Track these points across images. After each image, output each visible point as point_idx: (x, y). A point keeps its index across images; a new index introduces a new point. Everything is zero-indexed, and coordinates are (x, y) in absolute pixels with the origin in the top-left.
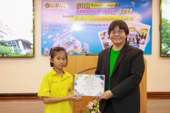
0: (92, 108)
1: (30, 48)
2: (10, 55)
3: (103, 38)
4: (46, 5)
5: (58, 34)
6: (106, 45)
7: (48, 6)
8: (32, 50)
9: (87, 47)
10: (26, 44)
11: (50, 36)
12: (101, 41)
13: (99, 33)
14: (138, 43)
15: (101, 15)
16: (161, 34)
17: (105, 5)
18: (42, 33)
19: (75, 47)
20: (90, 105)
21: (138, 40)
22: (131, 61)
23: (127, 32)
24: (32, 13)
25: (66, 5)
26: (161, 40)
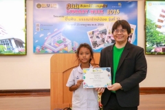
1: (23, 46)
2: (3, 53)
3: (91, 37)
4: (37, 6)
5: (49, 33)
7: (39, 6)
8: (24, 49)
9: (77, 45)
10: (19, 43)
11: (42, 35)
13: (88, 33)
15: (90, 16)
16: (145, 33)
17: (94, 6)
18: (34, 32)
19: (66, 46)
24: (24, 13)
25: (57, 6)
26: (146, 38)
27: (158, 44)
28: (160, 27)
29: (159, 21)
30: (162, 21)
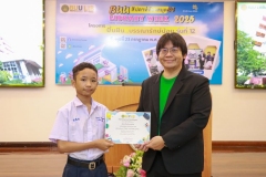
0: (128, 165)
1: (38, 73)
2: (7, 83)
3: (149, 60)
4: (63, 8)
5: (81, 53)
6: (154, 69)
7: (65, 9)
8: (41, 77)
9: (125, 72)
10: (32, 68)
11: (69, 56)
12: (147, 63)
13: (143, 52)
14: (202, 68)
15: (147, 25)
16: (236, 54)
17: (154, 10)
18: (57, 50)
19: (107, 73)
20: (126, 160)
21: (202, 63)
22: (193, 94)
23: (184, 51)
24: (42, 19)
25: (95, 9)
26: (236, 63)
27: (257, 72)
28: (259, 45)
29: (259, 34)
30: (263, 35)
